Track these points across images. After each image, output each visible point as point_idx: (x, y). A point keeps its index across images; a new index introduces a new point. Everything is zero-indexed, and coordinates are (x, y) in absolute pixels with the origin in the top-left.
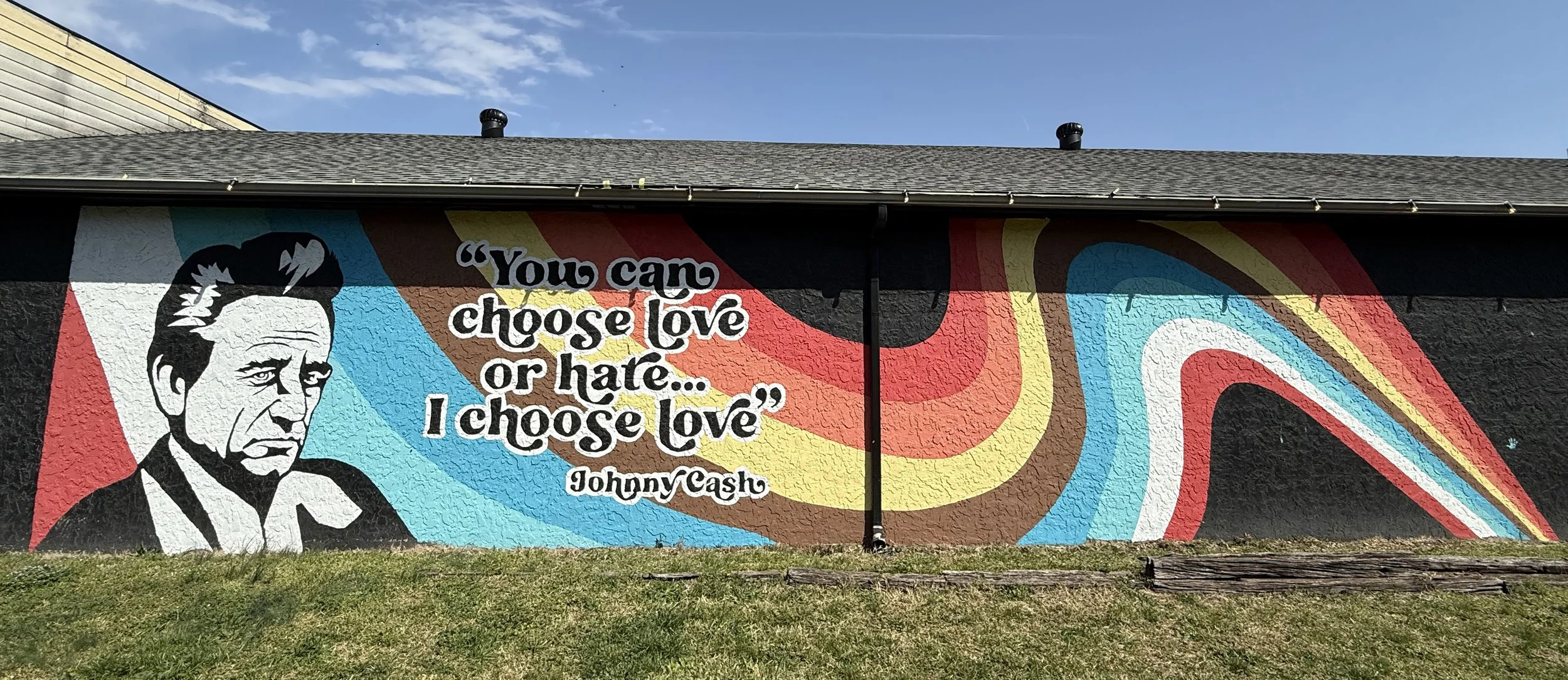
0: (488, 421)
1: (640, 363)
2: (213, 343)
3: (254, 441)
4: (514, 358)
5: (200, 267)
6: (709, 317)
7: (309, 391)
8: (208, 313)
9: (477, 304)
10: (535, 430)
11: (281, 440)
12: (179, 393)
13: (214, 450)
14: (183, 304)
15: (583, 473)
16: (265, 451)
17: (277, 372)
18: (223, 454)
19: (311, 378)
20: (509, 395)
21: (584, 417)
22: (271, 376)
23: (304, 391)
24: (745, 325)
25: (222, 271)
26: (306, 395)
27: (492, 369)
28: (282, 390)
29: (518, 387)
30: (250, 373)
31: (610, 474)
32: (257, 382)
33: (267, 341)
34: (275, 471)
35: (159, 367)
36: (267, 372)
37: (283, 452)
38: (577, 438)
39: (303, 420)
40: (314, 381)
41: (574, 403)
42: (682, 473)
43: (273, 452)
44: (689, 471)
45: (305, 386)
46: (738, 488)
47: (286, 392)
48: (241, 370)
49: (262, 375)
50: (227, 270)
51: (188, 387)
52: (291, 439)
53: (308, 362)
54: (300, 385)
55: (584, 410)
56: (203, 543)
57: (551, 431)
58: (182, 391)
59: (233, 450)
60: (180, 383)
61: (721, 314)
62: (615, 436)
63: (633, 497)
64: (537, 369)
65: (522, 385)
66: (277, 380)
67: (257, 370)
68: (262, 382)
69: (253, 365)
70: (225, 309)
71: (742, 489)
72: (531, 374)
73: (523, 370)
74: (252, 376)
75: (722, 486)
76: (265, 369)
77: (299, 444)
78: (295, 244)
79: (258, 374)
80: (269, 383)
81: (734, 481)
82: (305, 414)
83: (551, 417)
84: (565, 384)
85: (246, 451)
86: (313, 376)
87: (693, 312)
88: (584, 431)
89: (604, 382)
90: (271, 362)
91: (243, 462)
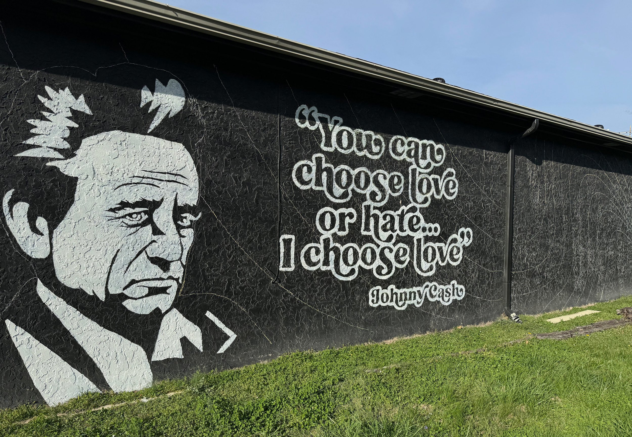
0: (321, 256)
1: (406, 213)
2: (76, 179)
3: (133, 282)
4: (336, 206)
5: (48, 89)
6: (440, 183)
7: (184, 232)
8: (66, 145)
9: (312, 161)
10: (351, 262)
11: (161, 279)
12: (42, 234)
13: (92, 294)
14: (33, 131)
15: (378, 291)
16: (146, 291)
17: (150, 213)
18: (102, 297)
19: (184, 220)
20: (334, 235)
21: (378, 251)
22: (145, 217)
23: (179, 232)
24: (456, 189)
25: (77, 98)
26: (181, 236)
27: (323, 215)
28: (156, 231)
29: (339, 230)
30: (121, 213)
31: (392, 290)
32: (130, 223)
33: (136, 180)
34: (158, 309)
35: (12, 203)
36: (139, 213)
37: (163, 290)
38: (374, 266)
39: (180, 259)
40: (186, 223)
41: (373, 241)
42: (427, 286)
43: (153, 291)
44: (430, 285)
45: (179, 228)
46: (451, 295)
47: (162, 233)
48: (111, 210)
49: (134, 216)
50: (82, 98)
51: (52, 227)
52: (170, 278)
53: (180, 204)
54: (173, 226)
55: (378, 246)
56: (92, 387)
57: (360, 262)
58: (46, 232)
59: (112, 291)
60: (41, 223)
61: (446, 181)
62: (395, 264)
63: (404, 304)
64: (351, 216)
65: (342, 228)
66: (150, 221)
67: (129, 210)
68: (135, 223)
69: (124, 205)
70: (86, 142)
71: (453, 295)
72: (347, 220)
73: (342, 216)
74: (124, 217)
75: (445, 293)
76: (137, 210)
77: (178, 282)
78: (155, 81)
79: (130, 215)
80: (144, 224)
81: (450, 290)
82: (182, 254)
83: (360, 252)
84: (367, 229)
85: (126, 292)
86: (185, 218)
87: (433, 179)
88: (378, 262)
89: (388, 226)
90: (143, 203)
91: (124, 303)
